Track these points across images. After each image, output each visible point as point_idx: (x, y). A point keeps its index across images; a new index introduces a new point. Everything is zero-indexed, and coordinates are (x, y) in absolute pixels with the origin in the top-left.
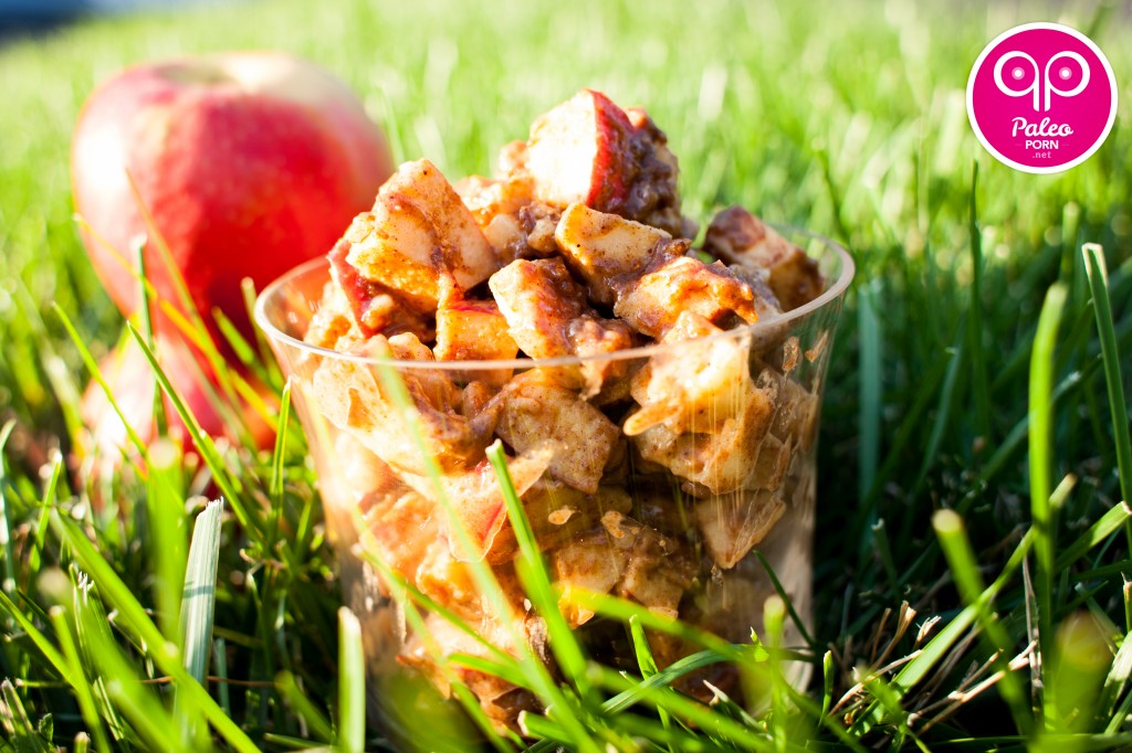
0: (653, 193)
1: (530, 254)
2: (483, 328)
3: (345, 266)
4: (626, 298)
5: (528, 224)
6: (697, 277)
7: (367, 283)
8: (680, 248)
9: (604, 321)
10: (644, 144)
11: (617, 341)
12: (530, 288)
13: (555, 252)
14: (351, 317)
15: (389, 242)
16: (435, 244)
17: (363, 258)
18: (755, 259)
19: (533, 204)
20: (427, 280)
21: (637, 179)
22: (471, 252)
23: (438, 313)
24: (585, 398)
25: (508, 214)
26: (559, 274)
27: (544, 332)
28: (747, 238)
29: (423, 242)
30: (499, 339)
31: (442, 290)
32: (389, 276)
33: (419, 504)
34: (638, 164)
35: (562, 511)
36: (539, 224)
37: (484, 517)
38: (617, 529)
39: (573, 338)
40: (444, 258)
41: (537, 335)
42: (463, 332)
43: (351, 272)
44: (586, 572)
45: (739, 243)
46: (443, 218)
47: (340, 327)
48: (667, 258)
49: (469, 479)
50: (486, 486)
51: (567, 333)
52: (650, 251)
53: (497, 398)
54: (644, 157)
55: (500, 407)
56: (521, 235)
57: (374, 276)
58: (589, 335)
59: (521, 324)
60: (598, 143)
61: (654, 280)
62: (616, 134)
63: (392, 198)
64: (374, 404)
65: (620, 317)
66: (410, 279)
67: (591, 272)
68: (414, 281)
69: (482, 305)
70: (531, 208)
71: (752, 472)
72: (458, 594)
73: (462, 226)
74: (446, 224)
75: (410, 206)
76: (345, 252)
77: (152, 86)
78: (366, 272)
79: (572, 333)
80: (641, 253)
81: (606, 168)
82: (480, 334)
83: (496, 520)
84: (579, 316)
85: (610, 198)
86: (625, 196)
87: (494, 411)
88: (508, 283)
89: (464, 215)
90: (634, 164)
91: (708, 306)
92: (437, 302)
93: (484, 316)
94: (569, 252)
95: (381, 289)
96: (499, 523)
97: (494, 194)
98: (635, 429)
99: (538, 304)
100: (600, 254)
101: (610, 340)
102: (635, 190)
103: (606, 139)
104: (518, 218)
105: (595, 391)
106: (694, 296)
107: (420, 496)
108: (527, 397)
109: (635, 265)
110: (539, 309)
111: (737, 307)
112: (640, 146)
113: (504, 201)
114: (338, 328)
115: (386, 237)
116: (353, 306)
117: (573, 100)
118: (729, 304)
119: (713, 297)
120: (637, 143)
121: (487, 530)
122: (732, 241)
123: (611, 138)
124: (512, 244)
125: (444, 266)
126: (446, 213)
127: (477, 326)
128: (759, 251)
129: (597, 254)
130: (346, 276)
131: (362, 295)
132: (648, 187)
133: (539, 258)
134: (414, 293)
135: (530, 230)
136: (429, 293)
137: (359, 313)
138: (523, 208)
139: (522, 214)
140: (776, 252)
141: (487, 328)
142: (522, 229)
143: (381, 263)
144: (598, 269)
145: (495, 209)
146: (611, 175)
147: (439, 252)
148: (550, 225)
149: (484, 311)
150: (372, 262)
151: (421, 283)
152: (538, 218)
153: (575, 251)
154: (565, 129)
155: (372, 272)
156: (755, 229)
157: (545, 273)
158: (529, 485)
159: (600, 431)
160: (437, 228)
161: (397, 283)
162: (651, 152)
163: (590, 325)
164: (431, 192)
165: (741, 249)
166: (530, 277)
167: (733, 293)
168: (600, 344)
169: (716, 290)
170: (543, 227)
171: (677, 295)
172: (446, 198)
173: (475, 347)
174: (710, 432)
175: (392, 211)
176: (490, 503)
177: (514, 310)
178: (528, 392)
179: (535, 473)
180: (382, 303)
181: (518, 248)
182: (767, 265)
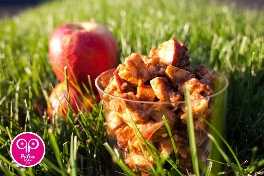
0: (186, 62)
1: (159, 75)
2: (148, 92)
3: (117, 76)
4: (181, 87)
5: (158, 68)
6: (197, 84)
7: (122, 80)
8: (193, 76)
9: (176, 92)
10: (184, 51)
11: (179, 97)
12: (160, 84)
13: (164, 75)
14: (118, 87)
15: (129, 72)
16: (138, 72)
17: (122, 75)
18: (206, 77)
19: (160, 64)
20: (136, 80)
21: (182, 59)
22: (145, 74)
23: (138, 87)
24: (173, 111)
25: (153, 65)
26: (166, 81)
27: (163, 94)
28: (204, 73)
29: (136, 72)
30: (151, 94)
31: (139, 82)
32: (127, 79)
33: (130, 129)
34: (183, 56)
35: (165, 134)
36: (161, 69)
37: (147, 134)
38: (177, 139)
39: (169, 96)
40: (140, 76)
41: (162, 95)
42: (143, 92)
43: (118, 77)
44: (168, 147)
45: (203, 74)
46: (140, 66)
47: (115, 89)
48: (190, 78)
49: (144, 126)
50: (148, 128)
51: (168, 94)
52: (186, 76)
53: (151, 108)
54: (184, 54)
55: (152, 110)
56: (157, 71)
57: (124, 78)
58: (173, 95)
59: (158, 92)
60: (174, 51)
61: (187, 83)
62: (178, 49)
63: (130, 61)
64: (124, 108)
65: (179, 91)
66: (132, 80)
67: (173, 80)
68: (133, 80)
69: (148, 86)
70: (159, 65)
71: (206, 126)
72: (139, 150)
73: (144, 68)
74: (141, 68)
75: (134, 63)
76: (118, 72)
77: (67, 30)
78: (122, 77)
79: (169, 95)
80: (184, 77)
81: (176, 57)
82: (147, 93)
83: (150, 135)
84: (170, 90)
85: (177, 63)
86: (180, 63)
87: (150, 111)
88: (154, 82)
89: (144, 66)
90: (182, 56)
91: (199, 90)
92: (138, 85)
93: (148, 89)
94: (168, 76)
95: (125, 81)
96: (150, 136)
97: (150, 61)
98: (183, 117)
99: (162, 88)
100: (175, 77)
101: (178, 97)
102: (182, 62)
103: (176, 50)
104: (156, 67)
105: (176, 109)
106: (196, 87)
107: (130, 127)
108: (158, 108)
109: (182, 79)
110: (162, 89)
111: (205, 91)
112: (183, 52)
113: (152, 62)
114: (114, 89)
115: (128, 70)
116: (118, 85)
117: (169, 41)
118: (204, 90)
119: (200, 88)
120: (182, 51)
121: (148, 137)
122: (201, 73)
123: (177, 50)
124: (155, 73)
125: (140, 77)
126: (141, 65)
127: (147, 91)
128: (207, 76)
129: (174, 77)
130: (117, 78)
131: (121, 82)
132: (185, 61)
133: (161, 76)
134: (133, 82)
135: (159, 70)
136: (136, 83)
137: (120, 87)
138: (157, 65)
139: (157, 66)
140: (211, 76)
141: (149, 92)
142: (157, 69)
143: (126, 76)
144: (175, 80)
145: (150, 64)
146: (177, 58)
147: (139, 74)
148: (164, 69)
149: (148, 88)
150: (124, 75)
151: (134, 81)
152: (161, 67)
153: (170, 76)
154: (167, 47)
155: (123, 77)
156: (206, 71)
157: (163, 80)
158: (158, 128)
159: (173, 116)
160: (139, 69)
161: (129, 80)
162: (185, 53)
163: (173, 93)
164: (138, 60)
165: (203, 75)
166: (160, 81)
167: (205, 87)
168: (176, 98)
169: (201, 87)
170: (162, 69)
171: (193, 87)
172: (141, 62)
173: (146, 96)
174: (198, 118)
175: (129, 65)
176: (149, 132)
177: (156, 89)
178: (158, 107)
179: (160, 126)
180: (125, 84)
181: (156, 73)
182: (209, 79)
